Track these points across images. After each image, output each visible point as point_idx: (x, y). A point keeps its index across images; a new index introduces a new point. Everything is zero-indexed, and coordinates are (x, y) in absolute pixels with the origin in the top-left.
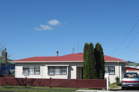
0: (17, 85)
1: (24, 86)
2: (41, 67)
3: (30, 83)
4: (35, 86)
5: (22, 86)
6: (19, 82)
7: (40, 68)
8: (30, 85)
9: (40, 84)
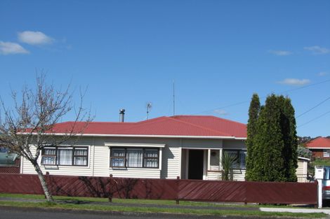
0: (85, 196)
1: (105, 197)
2: (91, 148)
3: (124, 190)
4: (135, 197)
5: (99, 196)
6: (92, 187)
7: (87, 150)
8: (122, 195)
9: (150, 192)
